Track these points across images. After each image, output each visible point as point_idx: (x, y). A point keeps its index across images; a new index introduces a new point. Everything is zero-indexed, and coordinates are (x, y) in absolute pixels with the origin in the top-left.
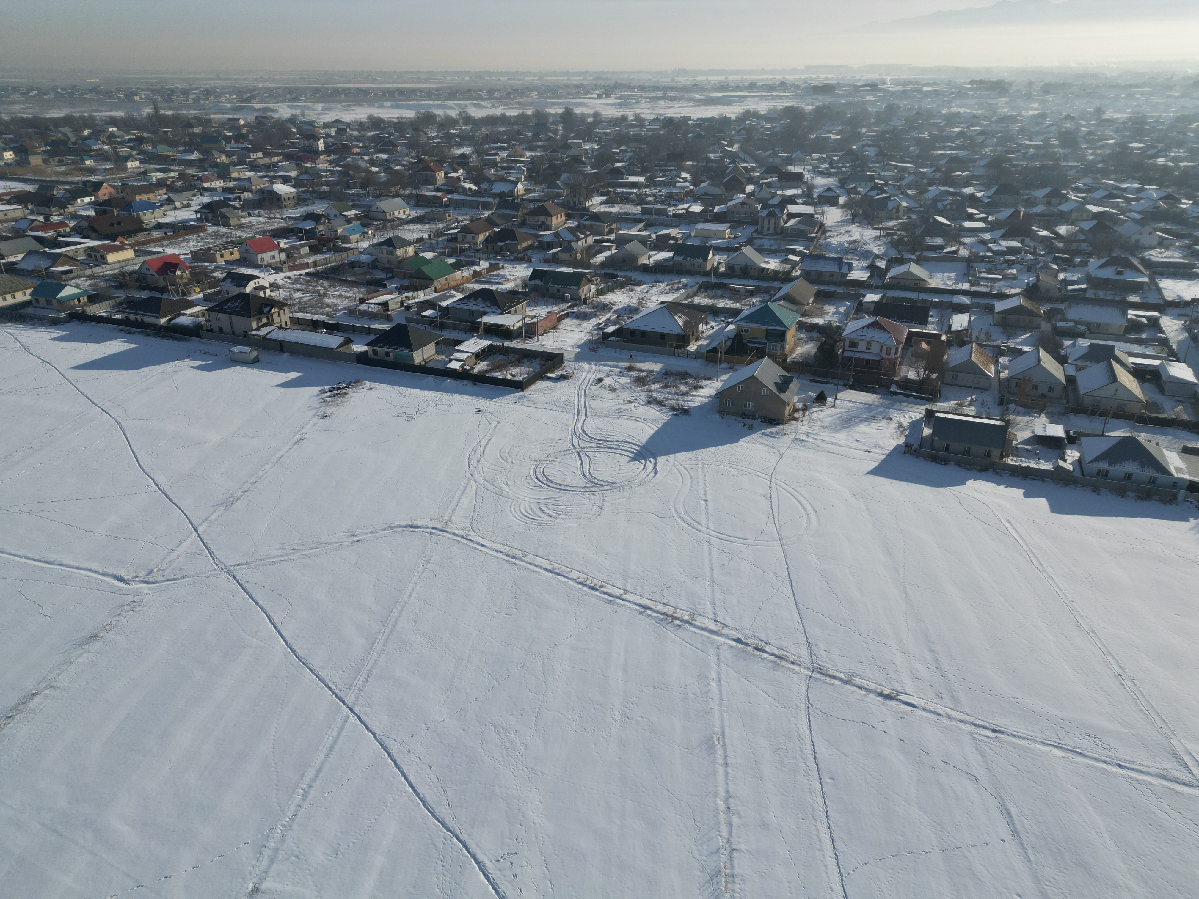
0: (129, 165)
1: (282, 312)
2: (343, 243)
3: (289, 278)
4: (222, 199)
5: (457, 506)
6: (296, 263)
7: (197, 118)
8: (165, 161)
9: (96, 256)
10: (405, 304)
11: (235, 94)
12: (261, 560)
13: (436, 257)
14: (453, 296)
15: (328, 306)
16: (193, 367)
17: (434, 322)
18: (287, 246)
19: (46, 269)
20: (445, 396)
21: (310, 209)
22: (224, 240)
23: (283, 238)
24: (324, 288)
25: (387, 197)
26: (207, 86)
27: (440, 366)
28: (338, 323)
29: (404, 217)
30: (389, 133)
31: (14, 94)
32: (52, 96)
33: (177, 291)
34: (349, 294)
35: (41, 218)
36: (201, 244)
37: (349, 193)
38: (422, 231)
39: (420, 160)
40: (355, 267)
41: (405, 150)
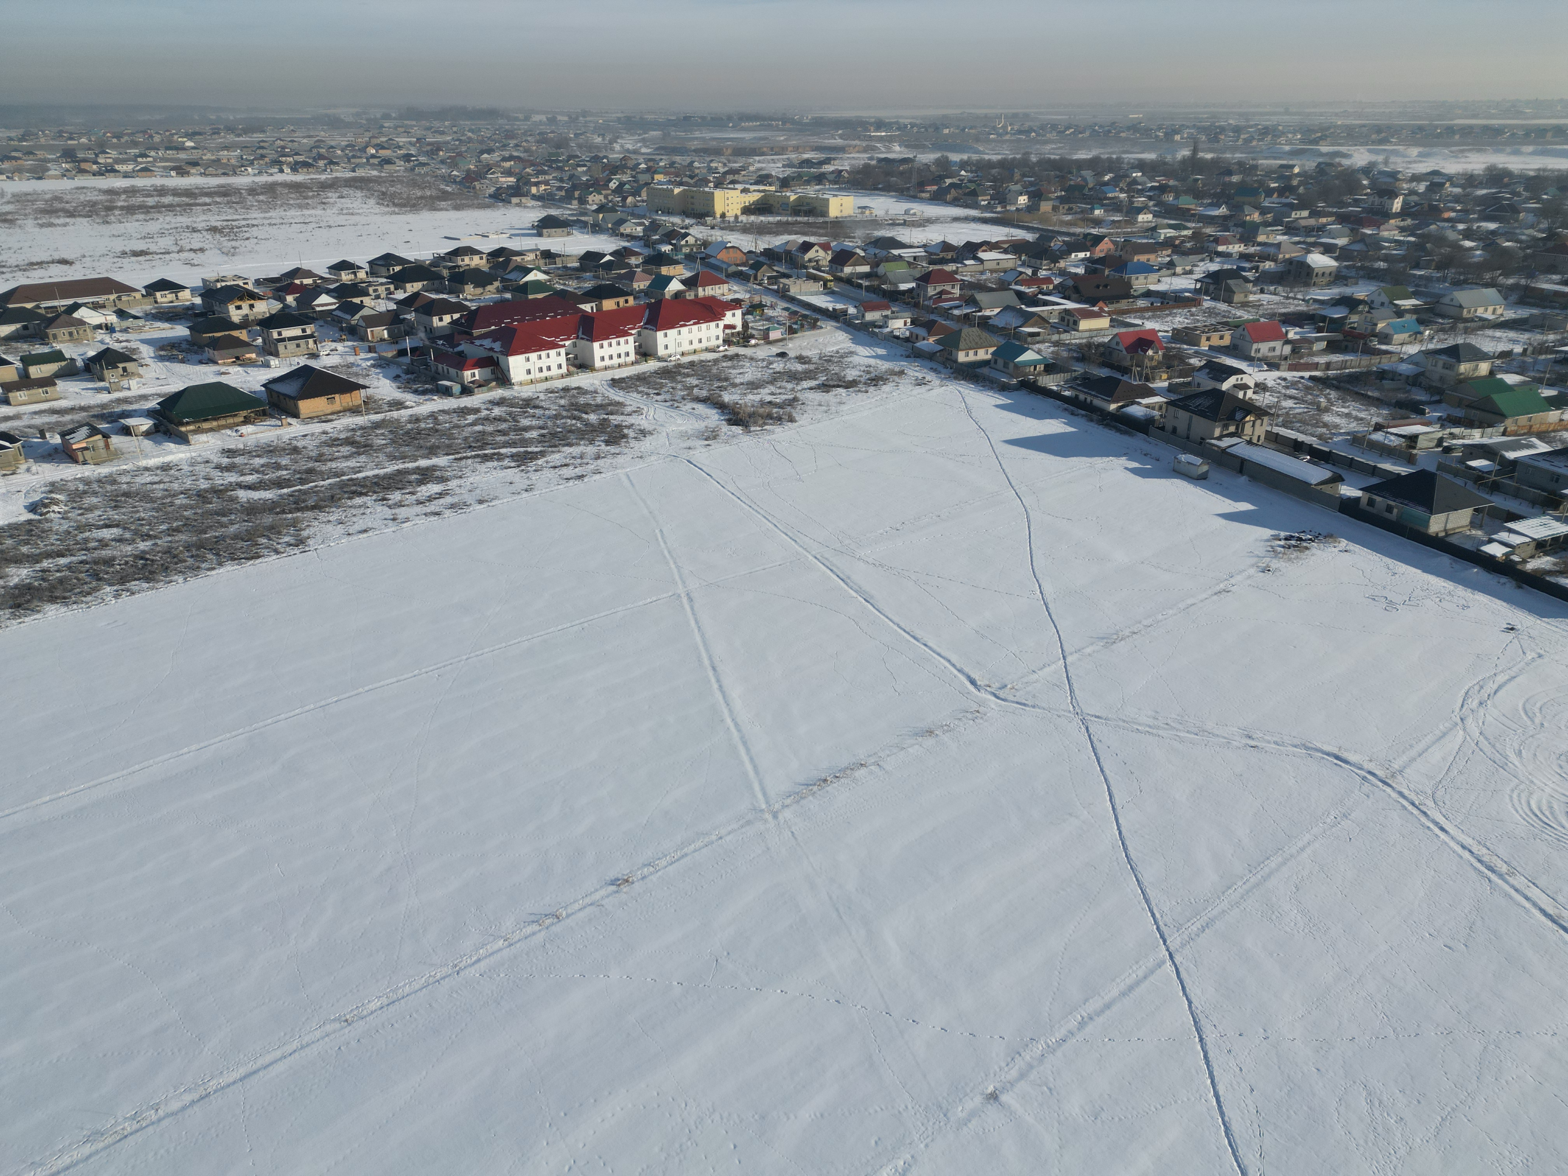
0: (1141, 218)
1: (1258, 422)
2: (1380, 343)
3: (1285, 379)
4: (1235, 267)
5: (1420, 755)
6: (1302, 361)
7: (1241, 164)
8: (1182, 215)
9: (1068, 320)
10: (1445, 444)
11: (1301, 133)
12: (1124, 721)
13: (1523, 383)
14: (1532, 446)
15: (1325, 425)
16: (1126, 468)
17: (1483, 478)
18: (1298, 337)
19: (1016, 328)
20: (1461, 592)
21: (1347, 291)
22: (1219, 319)
23: (1295, 325)
24: (1329, 400)
25: (1474, 286)
26: (1268, 123)
27: (1468, 546)
28: (1330, 452)
29: (1491, 317)
30: (1515, 193)
31: (1051, 132)
32: (1087, 134)
33: (1140, 374)
34: (1362, 415)
35: (1029, 272)
36: (1189, 321)
37: (1415, 275)
38: (1514, 341)
39: (1552, 235)
40: (1386, 379)
41: (1531, 218)
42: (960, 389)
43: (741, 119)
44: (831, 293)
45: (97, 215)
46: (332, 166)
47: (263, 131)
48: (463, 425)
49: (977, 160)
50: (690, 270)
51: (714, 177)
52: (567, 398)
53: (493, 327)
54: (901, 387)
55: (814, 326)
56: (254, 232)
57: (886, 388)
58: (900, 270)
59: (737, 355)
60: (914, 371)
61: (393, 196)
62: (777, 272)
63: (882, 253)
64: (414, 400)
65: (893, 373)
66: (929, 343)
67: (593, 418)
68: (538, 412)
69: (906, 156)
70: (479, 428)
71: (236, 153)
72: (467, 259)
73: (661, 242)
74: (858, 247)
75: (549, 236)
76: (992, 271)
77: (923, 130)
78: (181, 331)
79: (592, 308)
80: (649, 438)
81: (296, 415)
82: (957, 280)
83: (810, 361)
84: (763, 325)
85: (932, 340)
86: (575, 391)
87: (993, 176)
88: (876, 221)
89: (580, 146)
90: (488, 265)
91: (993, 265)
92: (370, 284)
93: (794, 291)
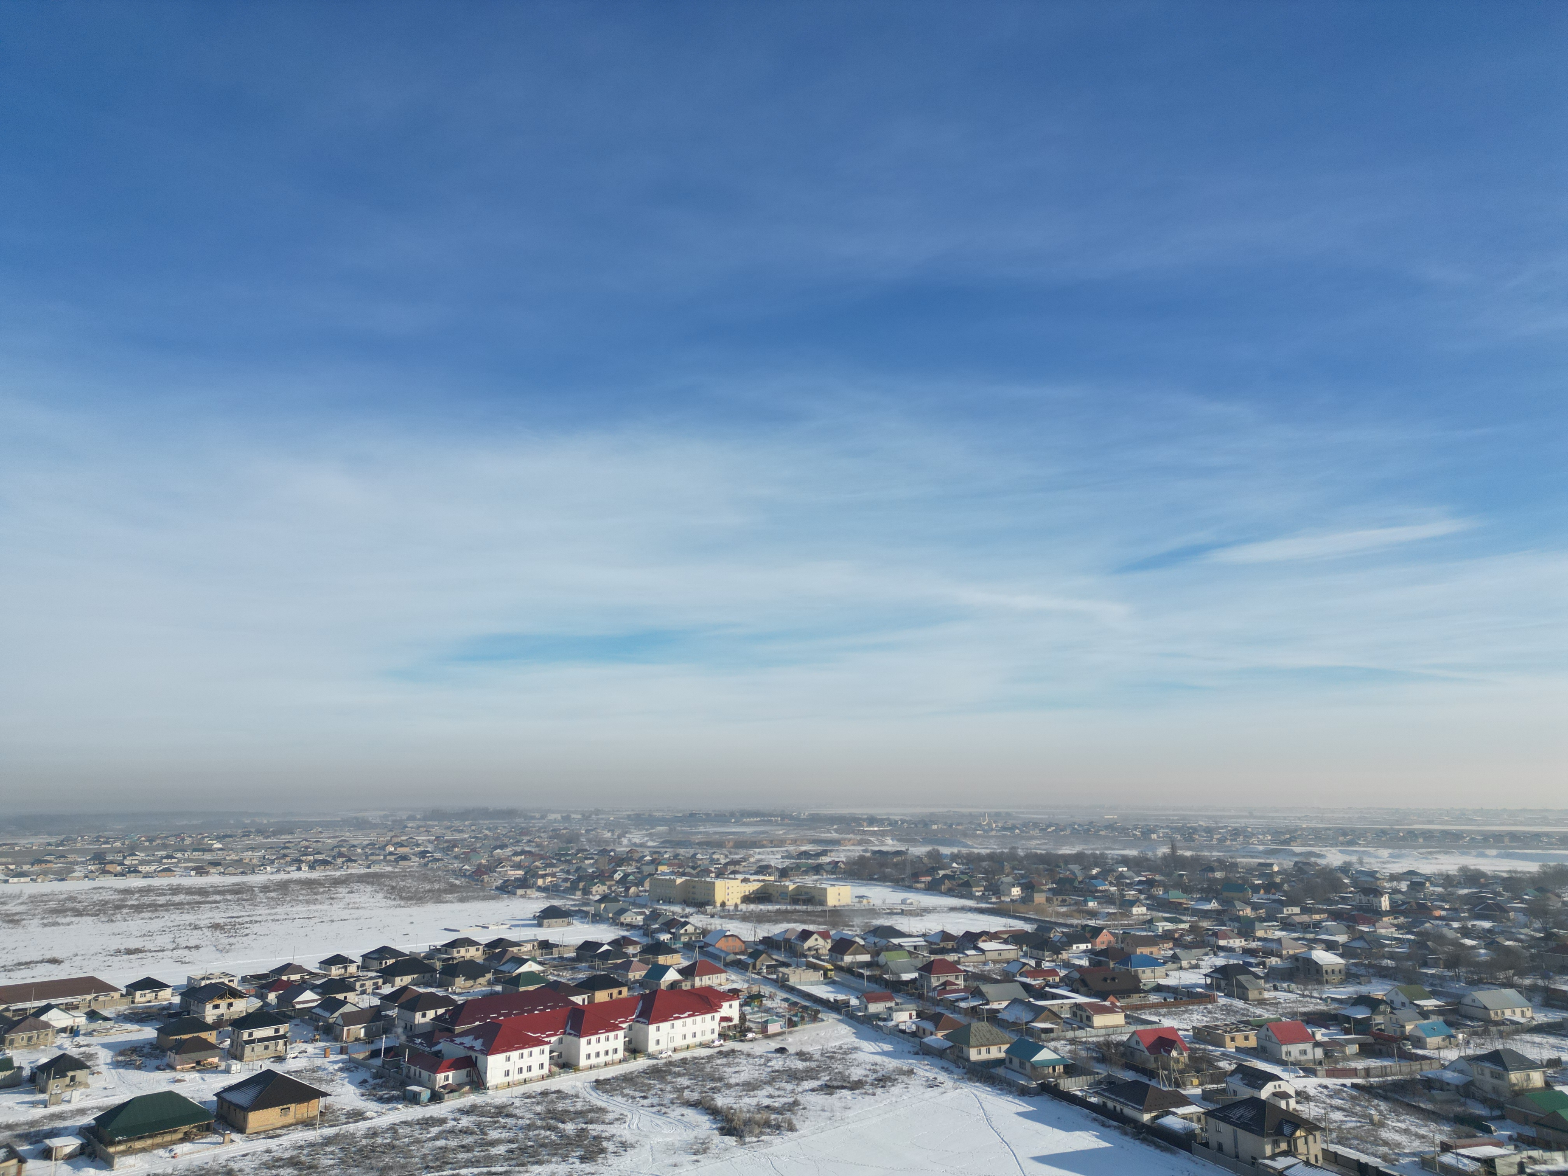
0: (1135, 910)
1: (1311, 1138)
2: (1415, 1047)
3: (1326, 1087)
4: (1241, 962)
6: (1338, 1066)
7: (1220, 861)
8: (1175, 908)
9: (1081, 1016)
11: (1271, 835)
15: (1386, 1143)
18: (1326, 1039)
19: (1027, 1023)
21: (1364, 989)
22: (1238, 1017)
23: (1321, 1026)
24: (1381, 1113)
25: (1492, 986)
26: (1236, 825)
29: (1522, 1020)
30: (1496, 893)
31: (1033, 830)
32: (1068, 832)
33: (1169, 1078)
34: (1422, 1131)
35: (1033, 963)
36: (1208, 1019)
37: (1426, 974)
38: (1557, 1047)
39: (1549, 936)
40: (1434, 1089)
41: (1521, 918)
42: (975, 1092)
43: (741, 816)
44: (833, 983)
45: (105, 913)
46: (349, 864)
47: (292, 833)
48: (424, 1139)
49: (967, 854)
50: (688, 959)
51: (716, 868)
52: (545, 1104)
53: (477, 1023)
54: (911, 1089)
55: (815, 1018)
56: (256, 928)
57: (896, 1090)
58: (902, 959)
59: (733, 1051)
60: (924, 1070)
61: (402, 890)
62: (776, 960)
63: (882, 942)
64: (376, 1109)
65: (902, 1072)
66: (938, 1038)
67: (570, 1128)
68: (510, 1121)
69: (899, 849)
70: (441, 1143)
71: (260, 854)
72: (463, 951)
73: (660, 930)
74: (857, 936)
75: (549, 927)
76: (995, 962)
77: (913, 826)
78: (149, 1033)
79: (584, 1000)
80: (630, 1152)
81: (241, 1130)
82: (960, 971)
83: (811, 1057)
84: (761, 1017)
85: (940, 1035)
86: (554, 1095)
87: (984, 868)
88: (873, 910)
89: (589, 841)
90: (484, 957)
91: (995, 956)
92: (358, 978)
93: (793, 981)
